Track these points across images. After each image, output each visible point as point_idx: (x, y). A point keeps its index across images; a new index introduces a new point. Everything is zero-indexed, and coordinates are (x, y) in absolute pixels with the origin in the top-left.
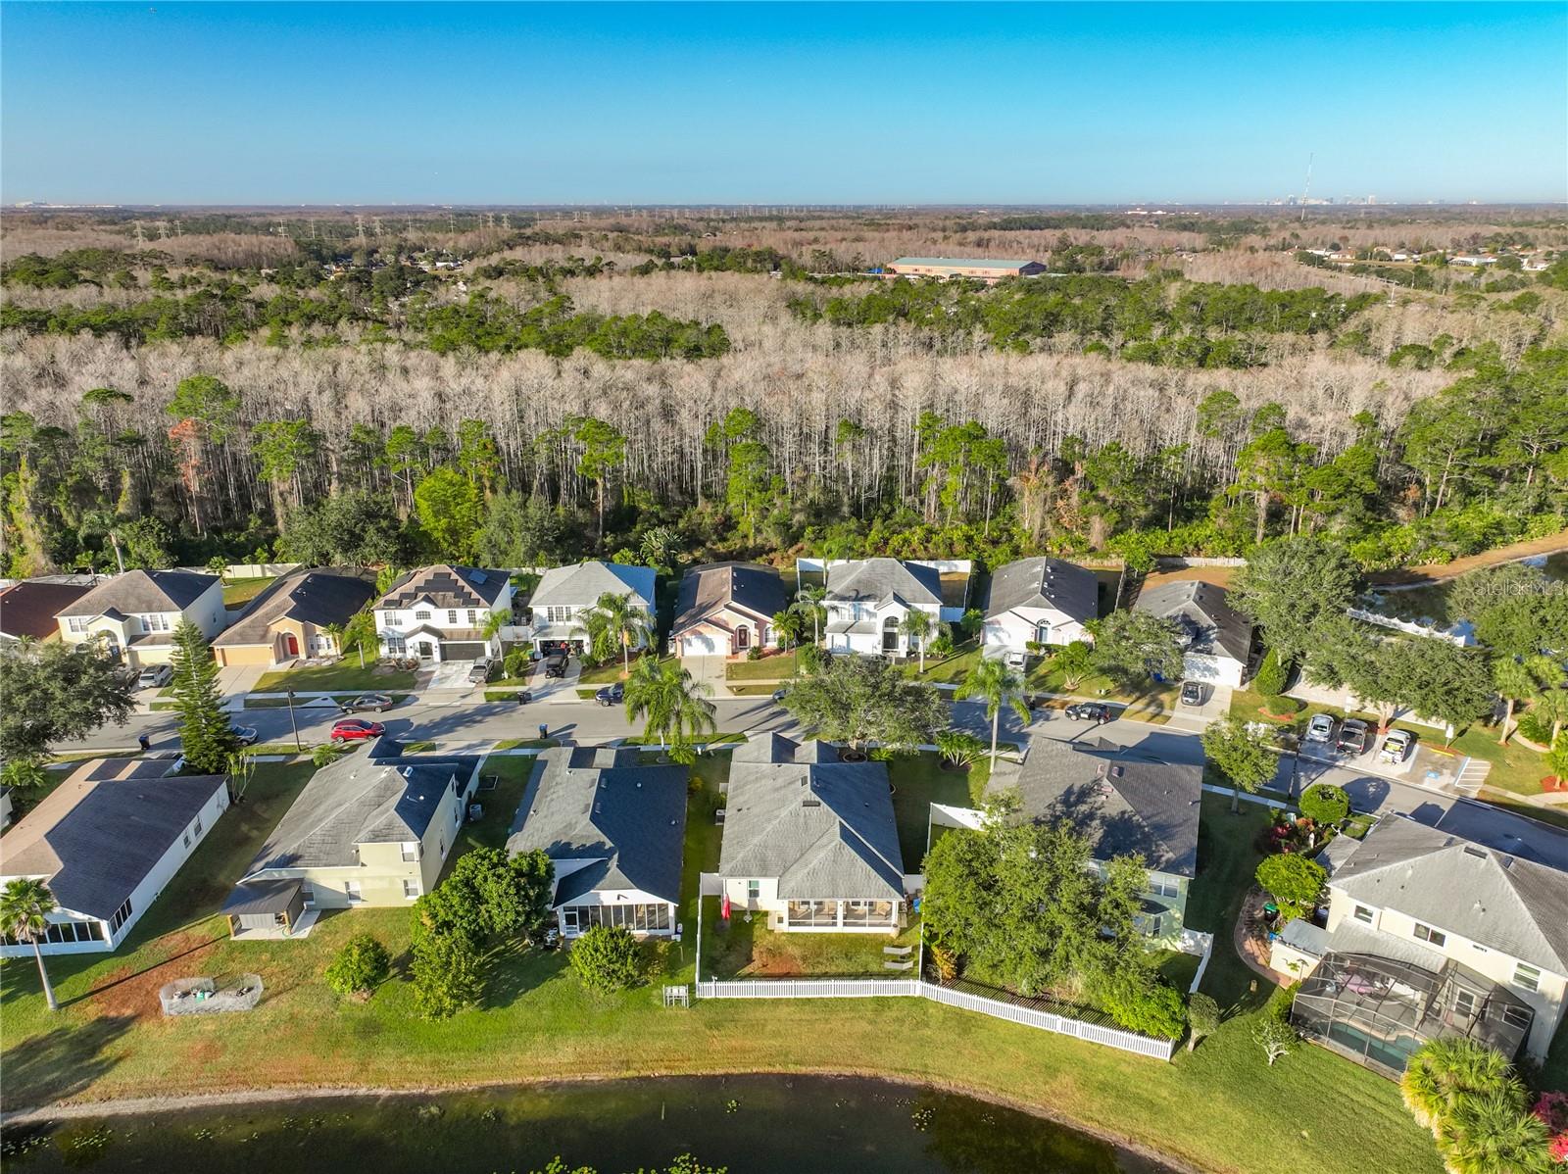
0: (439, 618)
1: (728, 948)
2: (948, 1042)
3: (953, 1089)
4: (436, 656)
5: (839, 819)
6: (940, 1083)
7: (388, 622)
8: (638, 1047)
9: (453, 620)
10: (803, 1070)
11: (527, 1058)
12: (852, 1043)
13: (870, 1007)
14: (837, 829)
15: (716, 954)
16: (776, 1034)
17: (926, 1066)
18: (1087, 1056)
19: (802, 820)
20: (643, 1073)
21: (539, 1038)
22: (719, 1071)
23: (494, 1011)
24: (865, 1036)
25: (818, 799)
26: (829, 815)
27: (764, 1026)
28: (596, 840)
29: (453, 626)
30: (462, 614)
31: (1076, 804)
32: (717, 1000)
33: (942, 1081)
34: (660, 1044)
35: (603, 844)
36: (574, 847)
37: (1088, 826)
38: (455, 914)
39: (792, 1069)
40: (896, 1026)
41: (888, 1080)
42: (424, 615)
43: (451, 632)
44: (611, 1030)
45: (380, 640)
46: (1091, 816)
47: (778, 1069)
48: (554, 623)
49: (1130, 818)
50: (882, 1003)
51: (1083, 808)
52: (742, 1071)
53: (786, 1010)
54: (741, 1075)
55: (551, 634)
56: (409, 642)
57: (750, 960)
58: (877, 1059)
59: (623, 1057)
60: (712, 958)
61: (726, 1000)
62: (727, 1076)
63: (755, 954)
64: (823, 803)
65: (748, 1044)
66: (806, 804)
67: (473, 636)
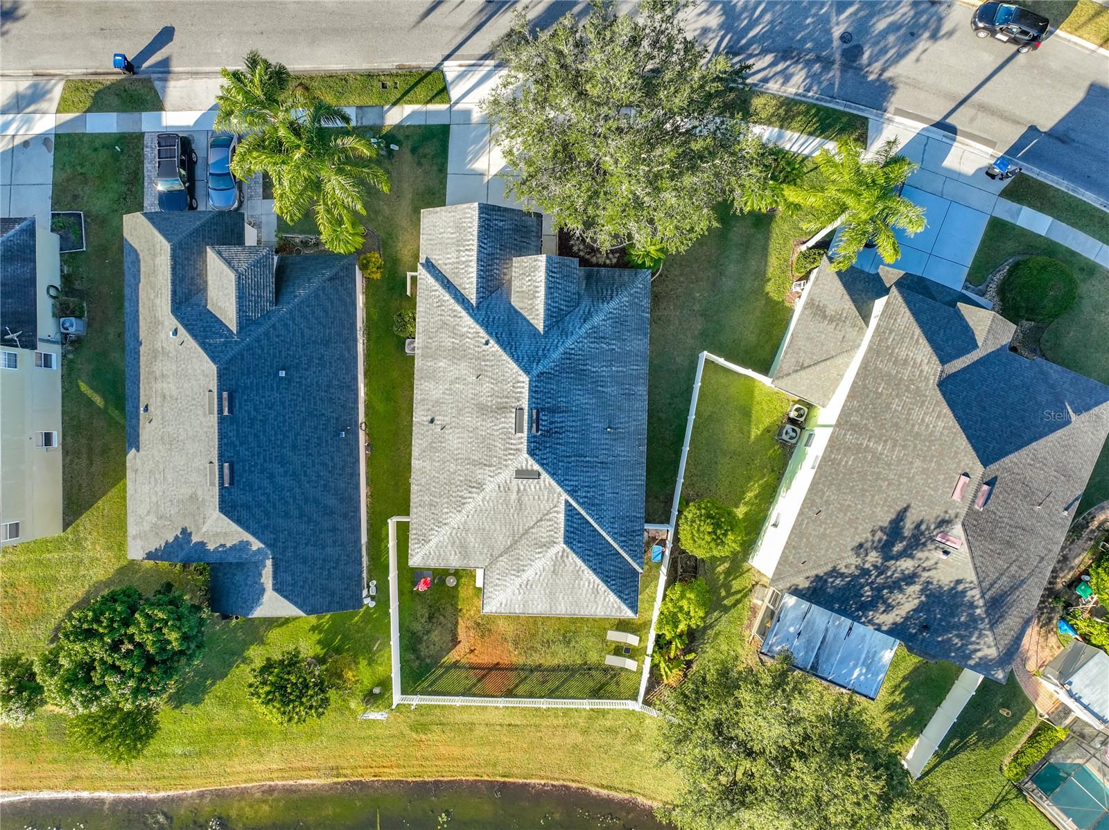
1: (431, 618)
5: (565, 496)
8: (345, 752)
11: (236, 765)
13: (584, 714)
14: (562, 507)
15: (417, 627)
16: (483, 742)
19: (514, 496)
20: (354, 779)
21: (242, 742)
23: (187, 707)
25: (537, 467)
26: (551, 491)
28: (239, 540)
31: (898, 557)
37: (901, 590)
40: (608, 739)
46: (910, 579)
49: (964, 592)
51: (906, 565)
53: (495, 712)
57: (455, 642)
59: (332, 763)
60: (413, 634)
63: (461, 634)
65: (456, 750)
66: (522, 474)
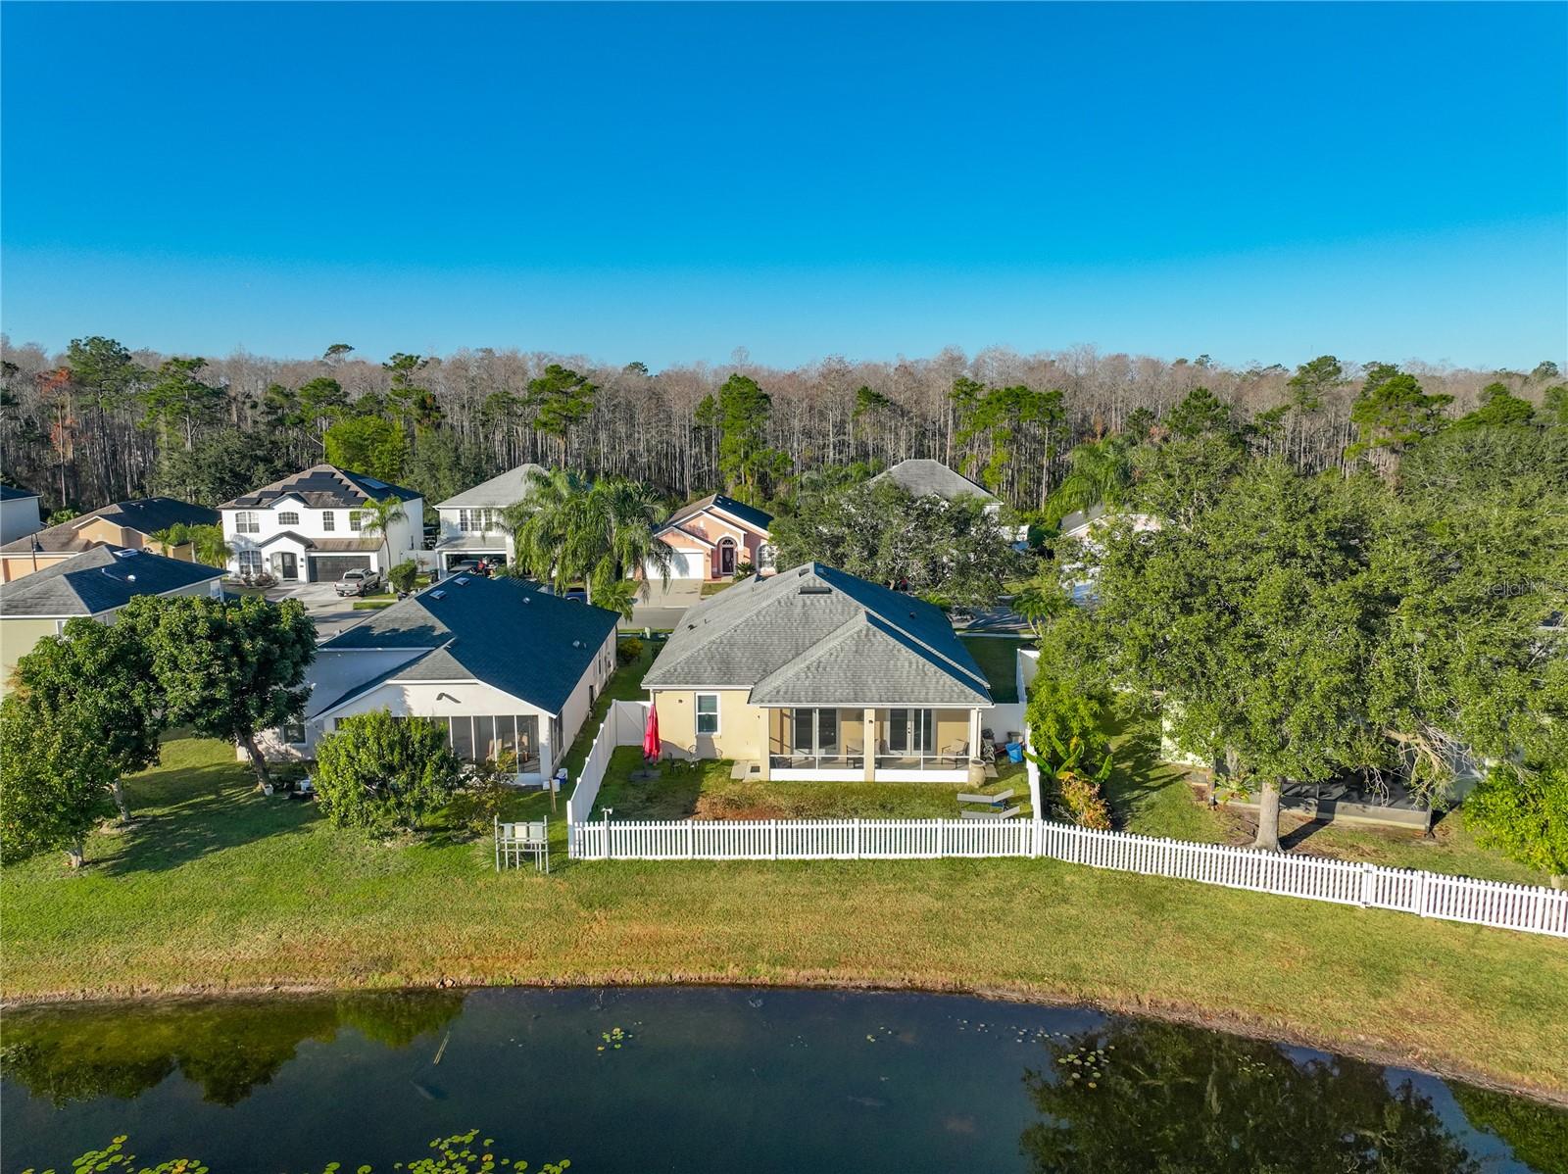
0: (311, 523)
1: (650, 799)
2: (1119, 927)
3: (1146, 1010)
4: (303, 573)
5: (863, 608)
6: (1114, 999)
7: (240, 527)
8: (420, 934)
9: (329, 526)
10: (791, 976)
11: (163, 950)
12: (903, 928)
13: (937, 874)
14: (862, 618)
15: (624, 806)
17: (1075, 967)
18: (1456, 946)
19: (797, 612)
20: (418, 980)
21: (209, 917)
22: (595, 976)
24: (929, 917)
25: (826, 585)
26: (846, 604)
27: (706, 904)
28: (421, 623)
29: (329, 535)
30: (342, 516)
32: (610, 862)
33: (1119, 995)
34: (473, 929)
35: (432, 628)
36: (376, 632)
38: (76, 670)
39: (764, 974)
40: (997, 902)
41: (989, 994)
42: (290, 518)
43: (325, 542)
44: (370, 906)
45: (229, 553)
47: (732, 972)
48: (468, 533)
50: (958, 870)
52: (649, 977)
53: (757, 878)
54: (646, 987)
55: (463, 545)
56: (266, 552)
57: (690, 813)
58: (961, 955)
59: (381, 951)
61: (630, 863)
62: (611, 987)
63: (702, 806)
64: (836, 590)
65: (669, 930)
66: (805, 591)
67: (353, 547)
